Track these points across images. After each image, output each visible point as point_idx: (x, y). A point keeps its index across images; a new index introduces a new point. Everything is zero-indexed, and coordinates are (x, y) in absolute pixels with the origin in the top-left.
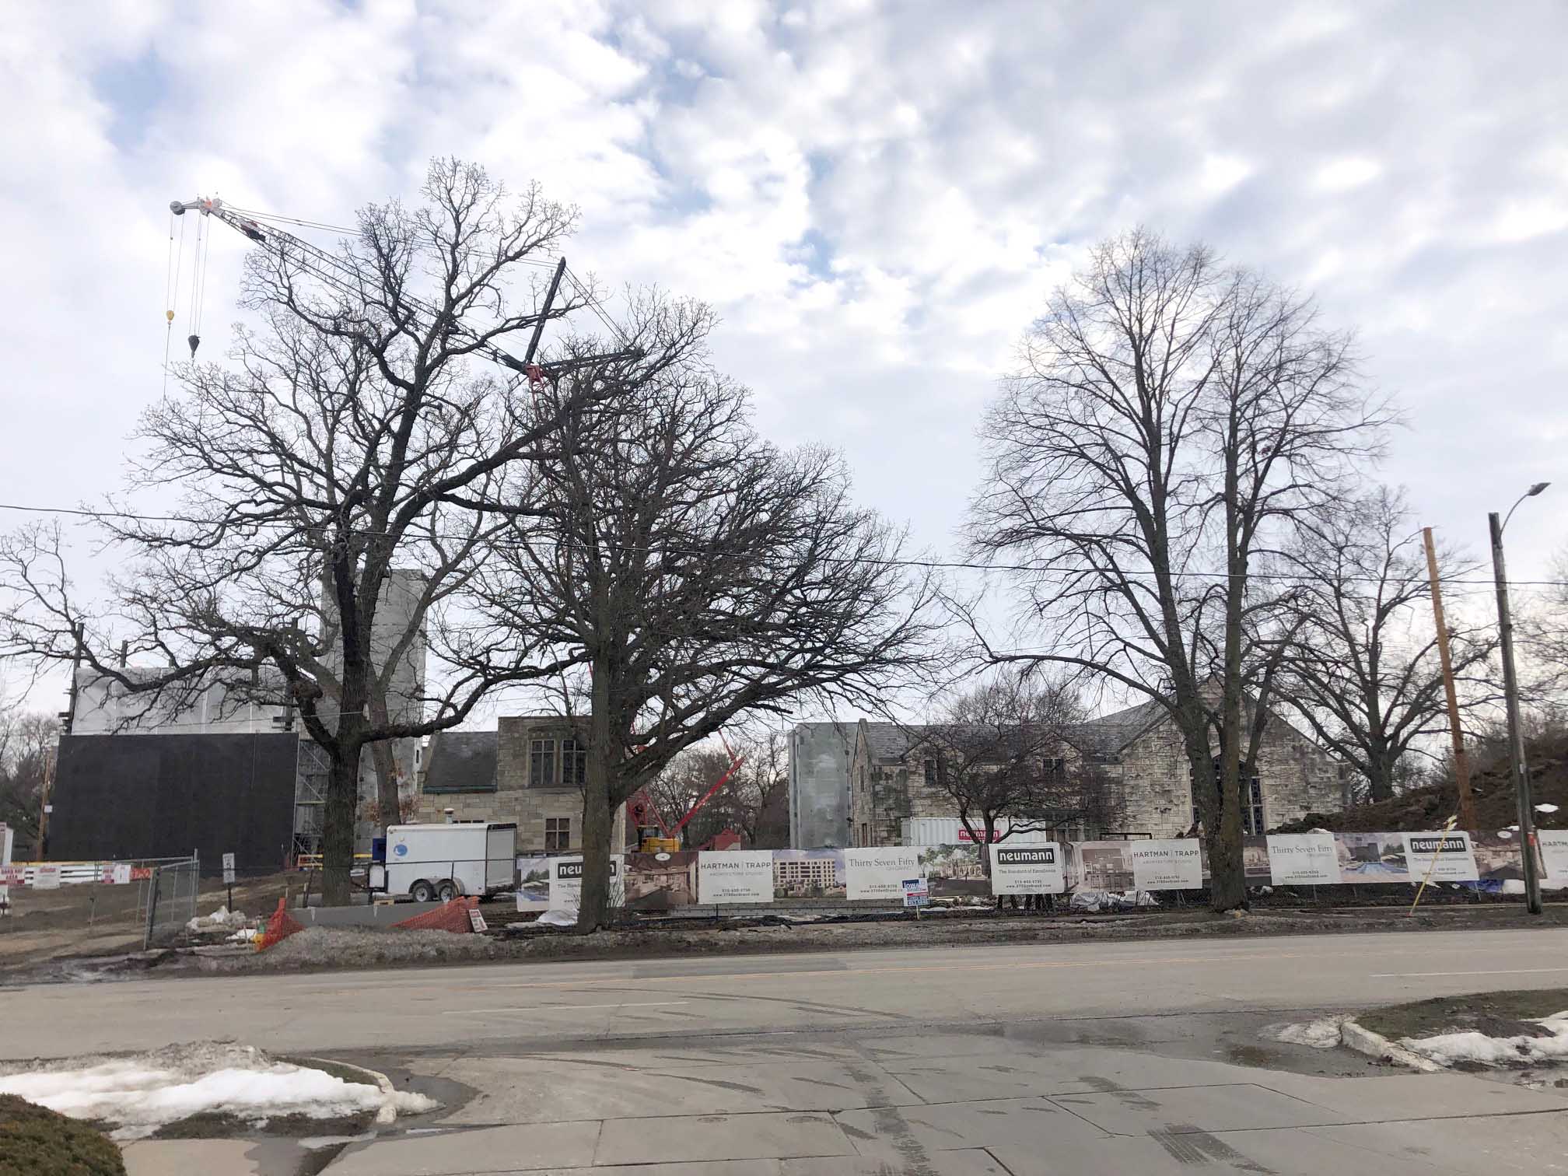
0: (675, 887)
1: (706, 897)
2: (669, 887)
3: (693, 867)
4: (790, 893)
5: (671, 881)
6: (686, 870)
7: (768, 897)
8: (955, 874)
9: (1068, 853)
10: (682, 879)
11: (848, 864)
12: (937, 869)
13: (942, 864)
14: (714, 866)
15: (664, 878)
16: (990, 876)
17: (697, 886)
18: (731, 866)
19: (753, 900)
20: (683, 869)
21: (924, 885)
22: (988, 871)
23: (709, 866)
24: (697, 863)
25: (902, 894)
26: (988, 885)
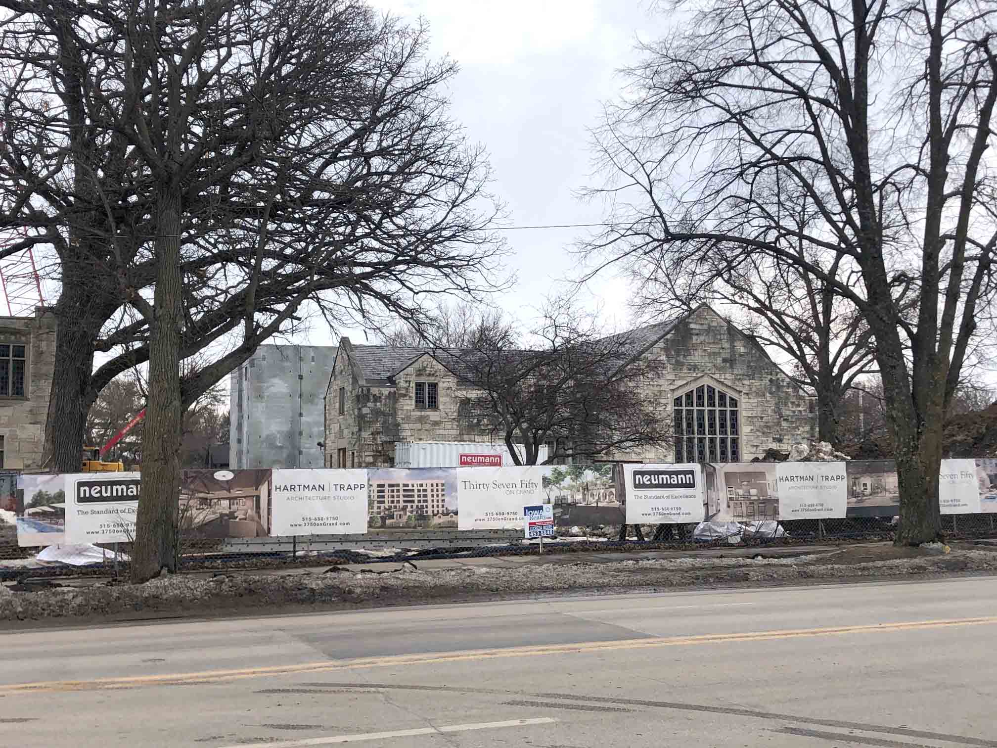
0: (240, 515)
1: (280, 528)
2: (232, 515)
3: (264, 489)
4: (388, 522)
5: (234, 507)
6: (256, 493)
7: (362, 528)
8: (584, 499)
9: (710, 477)
10: (250, 503)
11: (460, 486)
12: (565, 493)
13: (570, 488)
14: (293, 488)
15: (225, 503)
16: (624, 502)
17: (269, 513)
18: (314, 488)
19: (340, 530)
20: (251, 491)
21: (548, 513)
22: (622, 496)
23: (286, 488)
24: (270, 484)
25: (522, 523)
26: (621, 513)
